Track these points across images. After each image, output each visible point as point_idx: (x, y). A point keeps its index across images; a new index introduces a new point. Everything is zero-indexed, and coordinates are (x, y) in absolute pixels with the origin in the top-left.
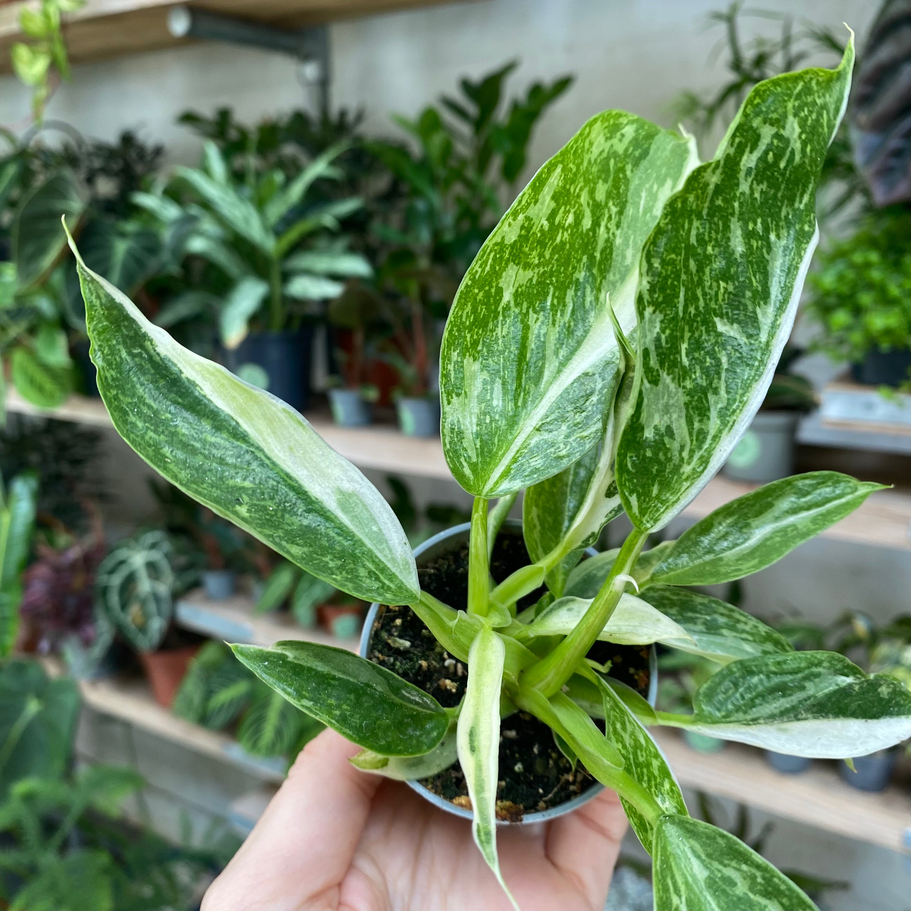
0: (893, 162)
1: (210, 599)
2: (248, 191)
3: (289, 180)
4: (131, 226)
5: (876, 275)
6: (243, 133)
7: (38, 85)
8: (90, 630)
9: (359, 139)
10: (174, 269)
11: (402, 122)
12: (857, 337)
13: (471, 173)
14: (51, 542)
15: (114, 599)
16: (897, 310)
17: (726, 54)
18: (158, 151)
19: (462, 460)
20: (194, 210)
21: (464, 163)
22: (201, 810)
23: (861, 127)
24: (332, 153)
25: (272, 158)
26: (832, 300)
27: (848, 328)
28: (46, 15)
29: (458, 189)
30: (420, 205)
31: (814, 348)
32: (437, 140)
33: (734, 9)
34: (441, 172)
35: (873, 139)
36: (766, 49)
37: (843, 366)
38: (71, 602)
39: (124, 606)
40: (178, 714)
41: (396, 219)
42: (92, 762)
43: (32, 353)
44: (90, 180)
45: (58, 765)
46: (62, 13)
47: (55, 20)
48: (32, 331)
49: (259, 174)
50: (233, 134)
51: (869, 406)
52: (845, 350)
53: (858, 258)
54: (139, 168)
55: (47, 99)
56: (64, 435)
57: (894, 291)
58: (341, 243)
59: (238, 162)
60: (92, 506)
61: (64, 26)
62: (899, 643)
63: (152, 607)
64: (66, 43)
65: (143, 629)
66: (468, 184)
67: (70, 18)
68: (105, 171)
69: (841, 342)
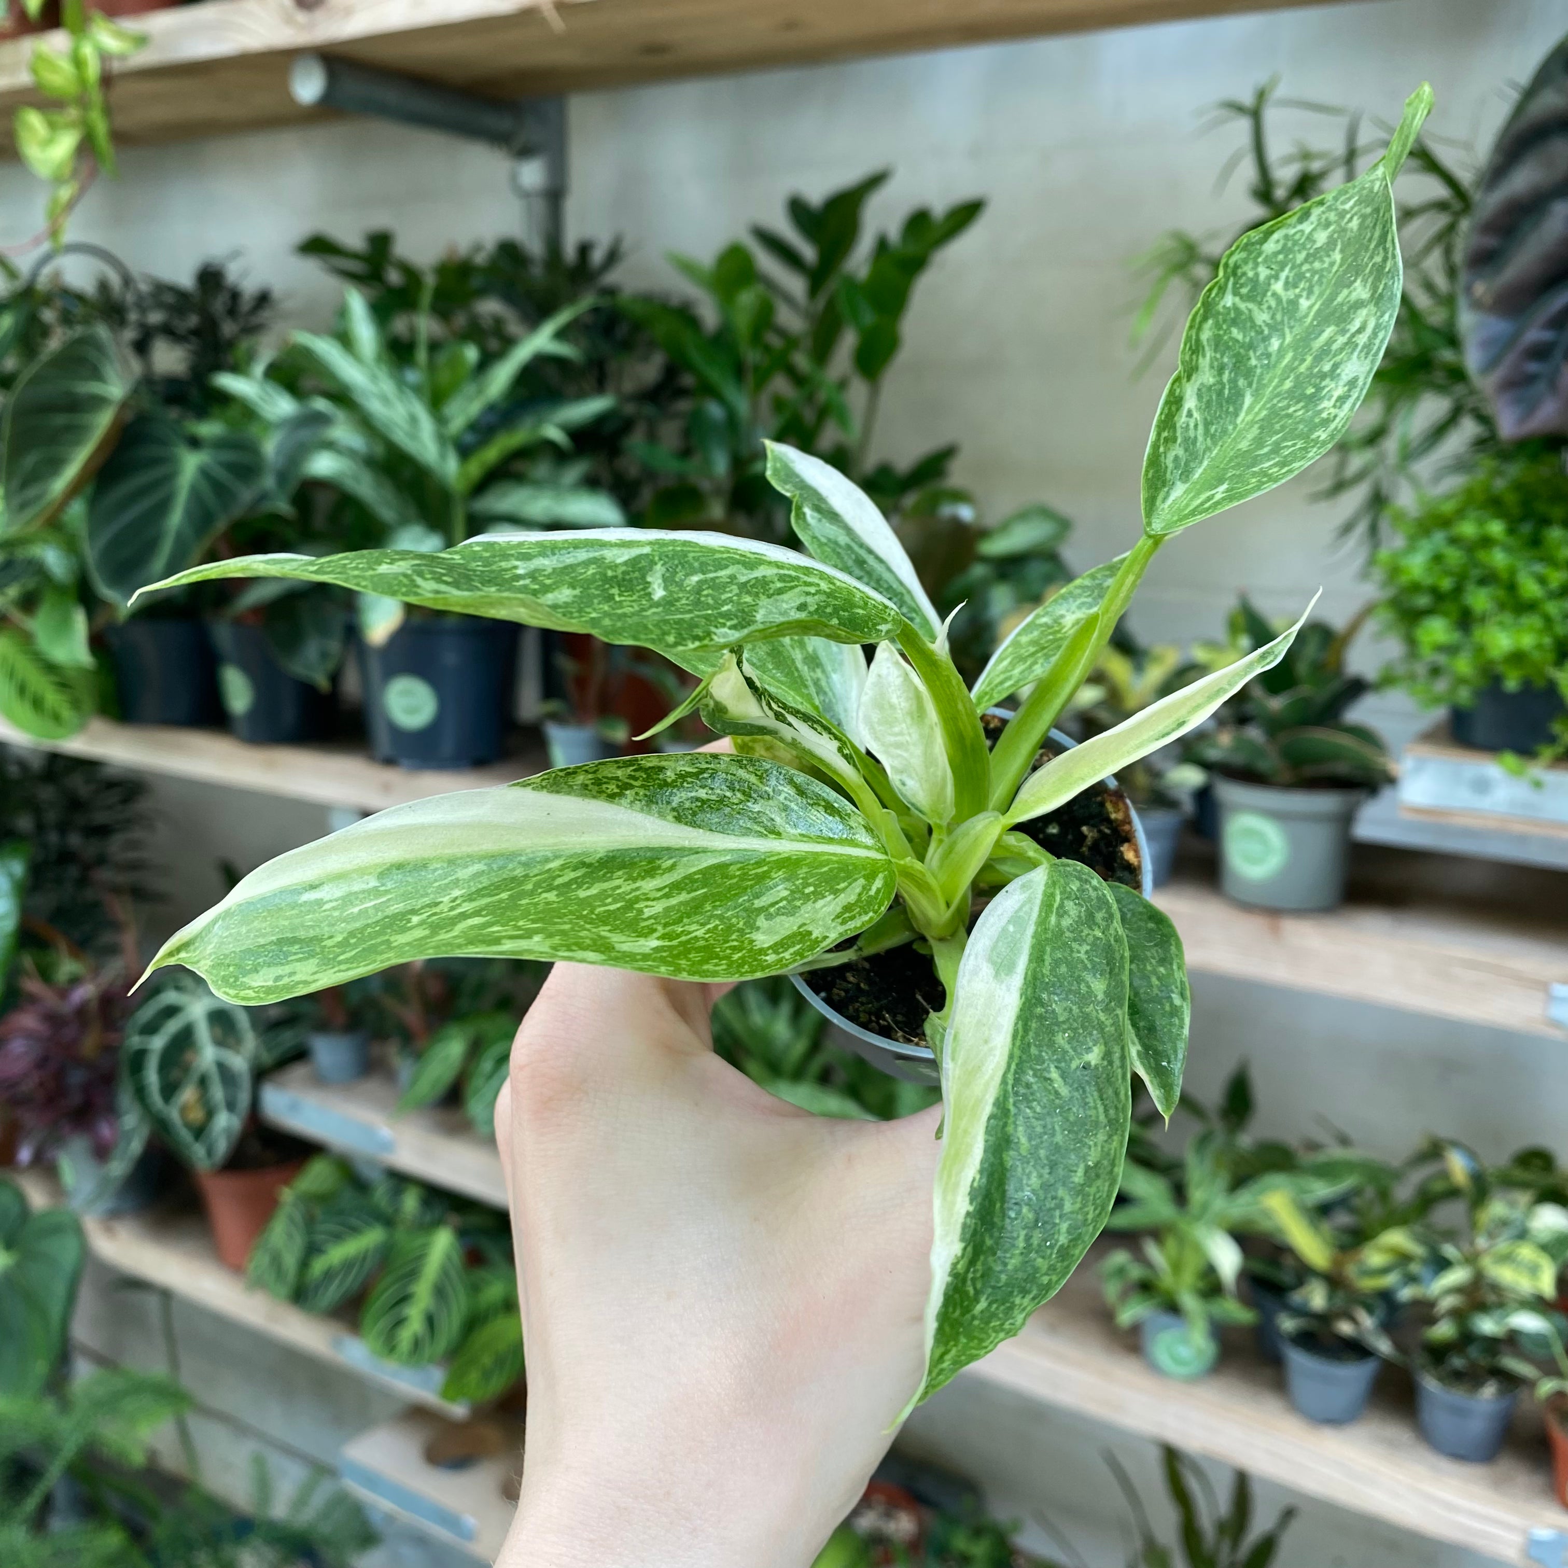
0: (1533, 367)
1: (320, 1081)
2: (413, 376)
3: (487, 361)
4: (209, 429)
5: (1499, 559)
6: (411, 274)
7: (58, 180)
8: (105, 1130)
9: (611, 292)
10: (283, 506)
11: (687, 268)
12: (1463, 665)
13: (801, 361)
14: (45, 974)
15: (152, 1077)
16: (1535, 621)
17: (1247, 172)
18: (263, 299)
19: (872, 893)
20: (321, 404)
21: (791, 342)
22: (289, 1451)
23: (1477, 305)
24: (563, 317)
25: (460, 320)
26: (1423, 601)
27: (1451, 650)
28: (78, 62)
29: (780, 385)
30: (715, 411)
31: (1387, 681)
32: (747, 298)
33: (1261, 96)
34: (752, 356)
35: (1499, 326)
36: (1316, 166)
37: (1439, 713)
38: (76, 1078)
39: (169, 1090)
40: (257, 1284)
41: (670, 432)
42: (102, 1360)
43: (26, 640)
44: (142, 347)
45: (41, 1368)
46: (104, 57)
47: (93, 70)
48: (28, 603)
49: (434, 347)
50: (394, 277)
51: (1482, 786)
52: (1441, 686)
53: (1468, 529)
54: (228, 328)
55: (71, 205)
56: (78, 783)
57: (1530, 588)
58: (574, 472)
59: (400, 325)
60: (122, 909)
61: (107, 80)
62: (1523, 1198)
63: (218, 1093)
64: (108, 111)
65: (200, 1131)
66: (798, 379)
67: (116, 66)
68: (169, 331)
69: (1435, 671)
